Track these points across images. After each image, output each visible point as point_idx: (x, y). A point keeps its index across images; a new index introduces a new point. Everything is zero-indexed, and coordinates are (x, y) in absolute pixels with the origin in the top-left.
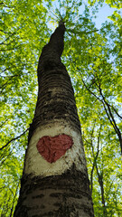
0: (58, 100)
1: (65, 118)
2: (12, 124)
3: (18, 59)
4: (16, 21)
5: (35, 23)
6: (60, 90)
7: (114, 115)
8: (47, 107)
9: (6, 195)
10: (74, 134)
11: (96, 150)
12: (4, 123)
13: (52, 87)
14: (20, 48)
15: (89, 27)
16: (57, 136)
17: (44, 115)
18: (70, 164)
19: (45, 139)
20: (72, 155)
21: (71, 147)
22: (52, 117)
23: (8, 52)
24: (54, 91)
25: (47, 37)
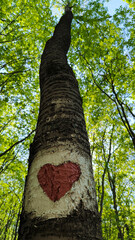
0: (63, 115)
1: (71, 139)
2: (15, 126)
3: (19, 52)
4: (15, 6)
5: (37, 9)
6: (65, 101)
7: (128, 113)
8: (49, 124)
9: (11, 201)
10: (81, 160)
11: (107, 153)
12: (6, 125)
13: (57, 98)
14: (20, 38)
15: (100, 13)
16: (62, 165)
17: (47, 135)
18: (77, 202)
19: (48, 168)
20: (79, 189)
21: (78, 179)
22: (56, 139)
23: (8, 44)
24: (58, 103)
25: (51, 25)
